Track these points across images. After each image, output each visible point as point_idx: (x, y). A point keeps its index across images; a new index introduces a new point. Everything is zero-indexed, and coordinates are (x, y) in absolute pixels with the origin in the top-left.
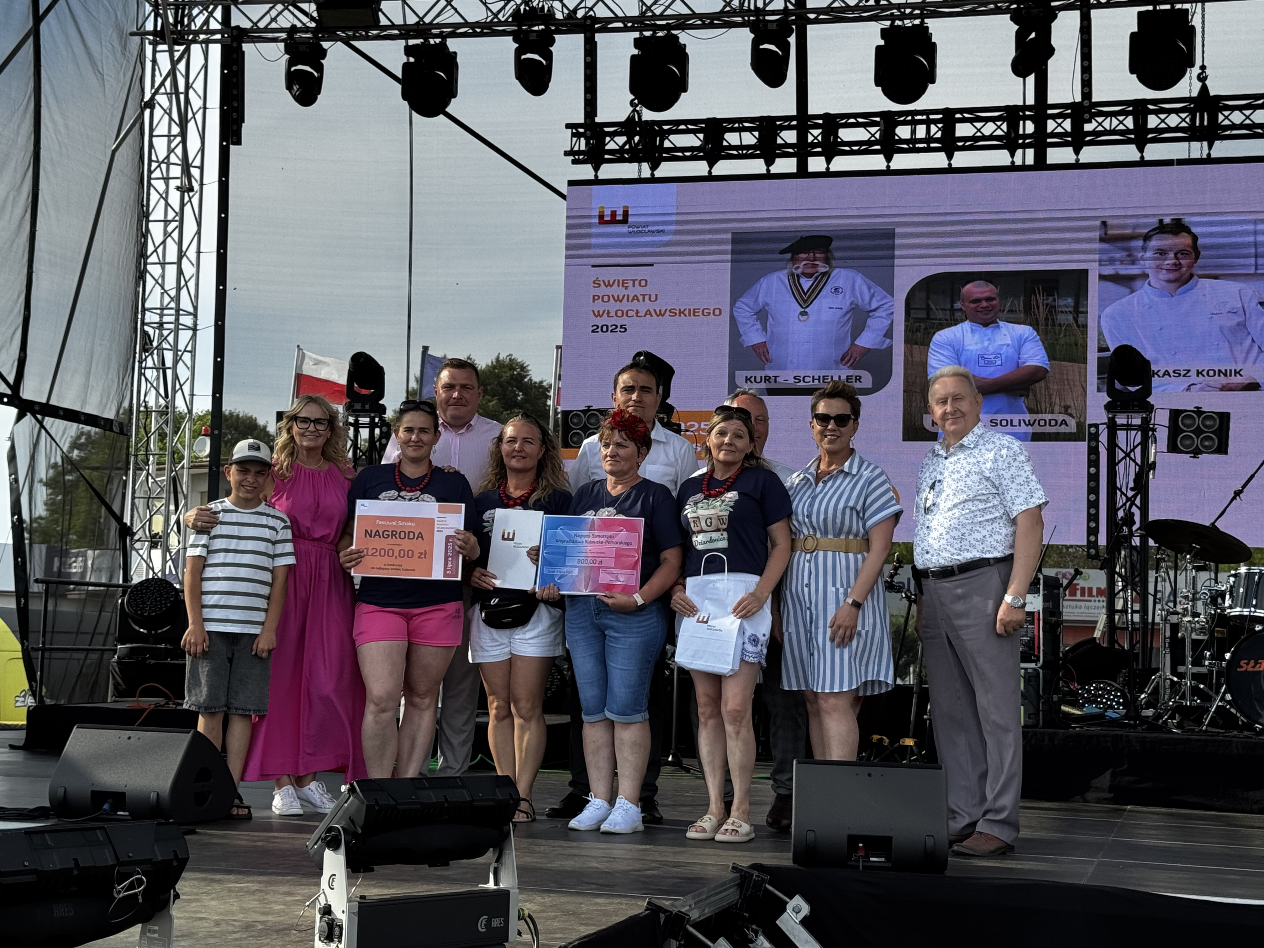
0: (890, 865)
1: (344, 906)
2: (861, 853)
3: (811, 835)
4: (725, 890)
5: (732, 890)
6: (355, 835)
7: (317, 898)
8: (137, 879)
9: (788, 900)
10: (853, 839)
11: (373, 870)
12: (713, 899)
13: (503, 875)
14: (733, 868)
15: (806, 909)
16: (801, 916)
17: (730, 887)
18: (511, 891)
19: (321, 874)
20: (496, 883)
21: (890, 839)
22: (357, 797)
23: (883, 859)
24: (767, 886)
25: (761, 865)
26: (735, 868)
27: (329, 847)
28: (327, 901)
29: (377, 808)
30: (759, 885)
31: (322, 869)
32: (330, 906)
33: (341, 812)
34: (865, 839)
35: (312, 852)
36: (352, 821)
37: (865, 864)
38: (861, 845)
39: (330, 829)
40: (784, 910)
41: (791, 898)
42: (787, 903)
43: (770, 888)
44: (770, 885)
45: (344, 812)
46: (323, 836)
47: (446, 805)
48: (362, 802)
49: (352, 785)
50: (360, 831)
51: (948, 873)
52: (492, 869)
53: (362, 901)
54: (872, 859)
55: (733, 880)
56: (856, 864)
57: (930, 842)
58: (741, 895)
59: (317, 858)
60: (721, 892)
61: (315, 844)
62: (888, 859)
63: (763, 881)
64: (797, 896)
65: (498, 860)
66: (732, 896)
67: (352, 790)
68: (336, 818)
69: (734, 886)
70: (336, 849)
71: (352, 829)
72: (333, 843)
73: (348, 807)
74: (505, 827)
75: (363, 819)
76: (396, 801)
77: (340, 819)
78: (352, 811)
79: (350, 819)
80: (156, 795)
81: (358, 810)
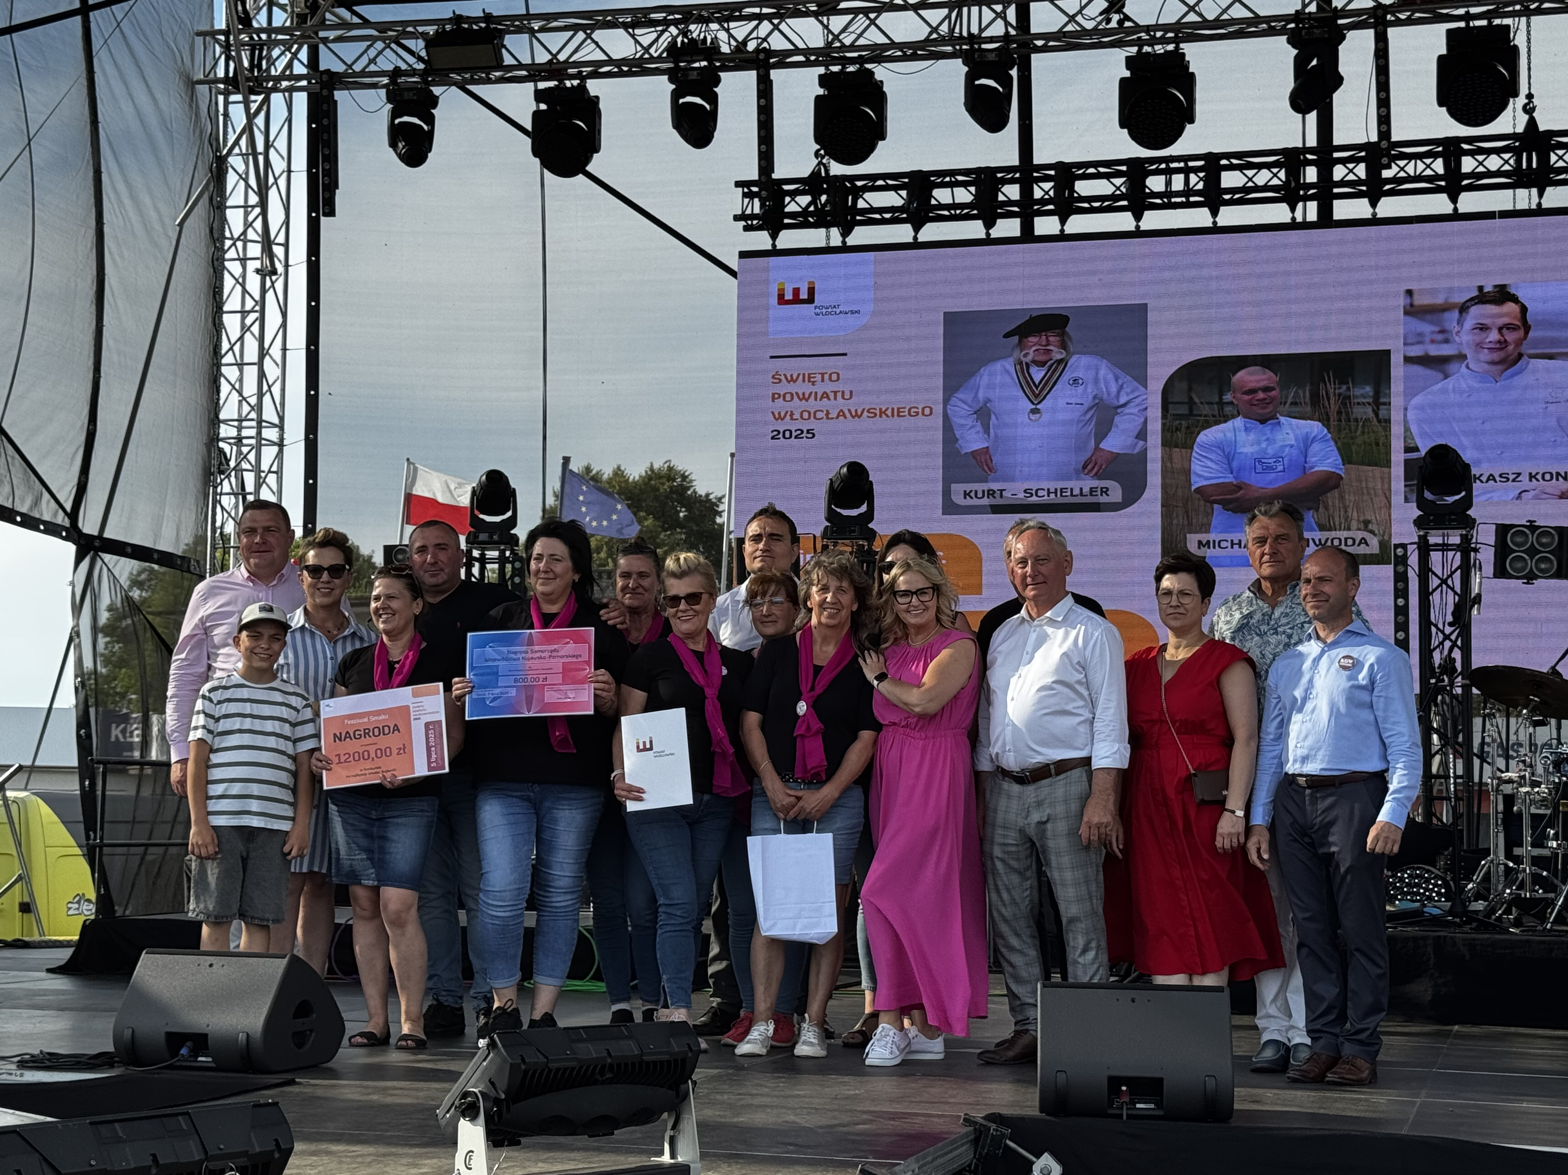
0: (1161, 1113)
2: (1126, 1099)
3: (1062, 1077)
4: (958, 1147)
5: (964, 1148)
6: (497, 1101)
9: (1034, 1159)
10: (1114, 1082)
11: (518, 1143)
12: (940, 1161)
13: (681, 1146)
14: (965, 1120)
15: (1056, 1170)
17: (962, 1145)
18: (692, 1166)
19: (455, 1150)
20: (673, 1156)
21: (1160, 1081)
22: (498, 1053)
23: (1152, 1106)
24: (1008, 1142)
25: (1000, 1115)
26: (968, 1121)
27: (464, 1116)
29: (523, 1067)
30: (998, 1141)
31: (455, 1143)
33: (479, 1071)
34: (1127, 1081)
35: (444, 1122)
36: (492, 1083)
37: (1130, 1112)
38: (1124, 1088)
39: (465, 1095)
41: (1038, 1156)
42: (1033, 1163)
43: (1012, 1144)
44: (1010, 1140)
45: (483, 1073)
46: (457, 1103)
47: (609, 1061)
48: (505, 1060)
50: (503, 1096)
51: (1234, 1123)
52: (667, 1138)
54: (1138, 1106)
55: (966, 1135)
56: (1118, 1112)
57: (1211, 1083)
58: (975, 1153)
59: (450, 1130)
60: (950, 1152)
61: (448, 1112)
62: (1159, 1105)
63: (1003, 1136)
64: (1046, 1154)
66: (964, 1155)
67: (492, 1045)
68: (473, 1080)
69: (967, 1143)
70: (473, 1118)
71: (493, 1093)
72: (469, 1111)
73: (487, 1066)
74: (683, 1087)
75: (506, 1081)
76: (547, 1058)
77: (478, 1081)
78: (493, 1071)
79: (490, 1081)
80: (245, 1036)
81: (500, 1070)
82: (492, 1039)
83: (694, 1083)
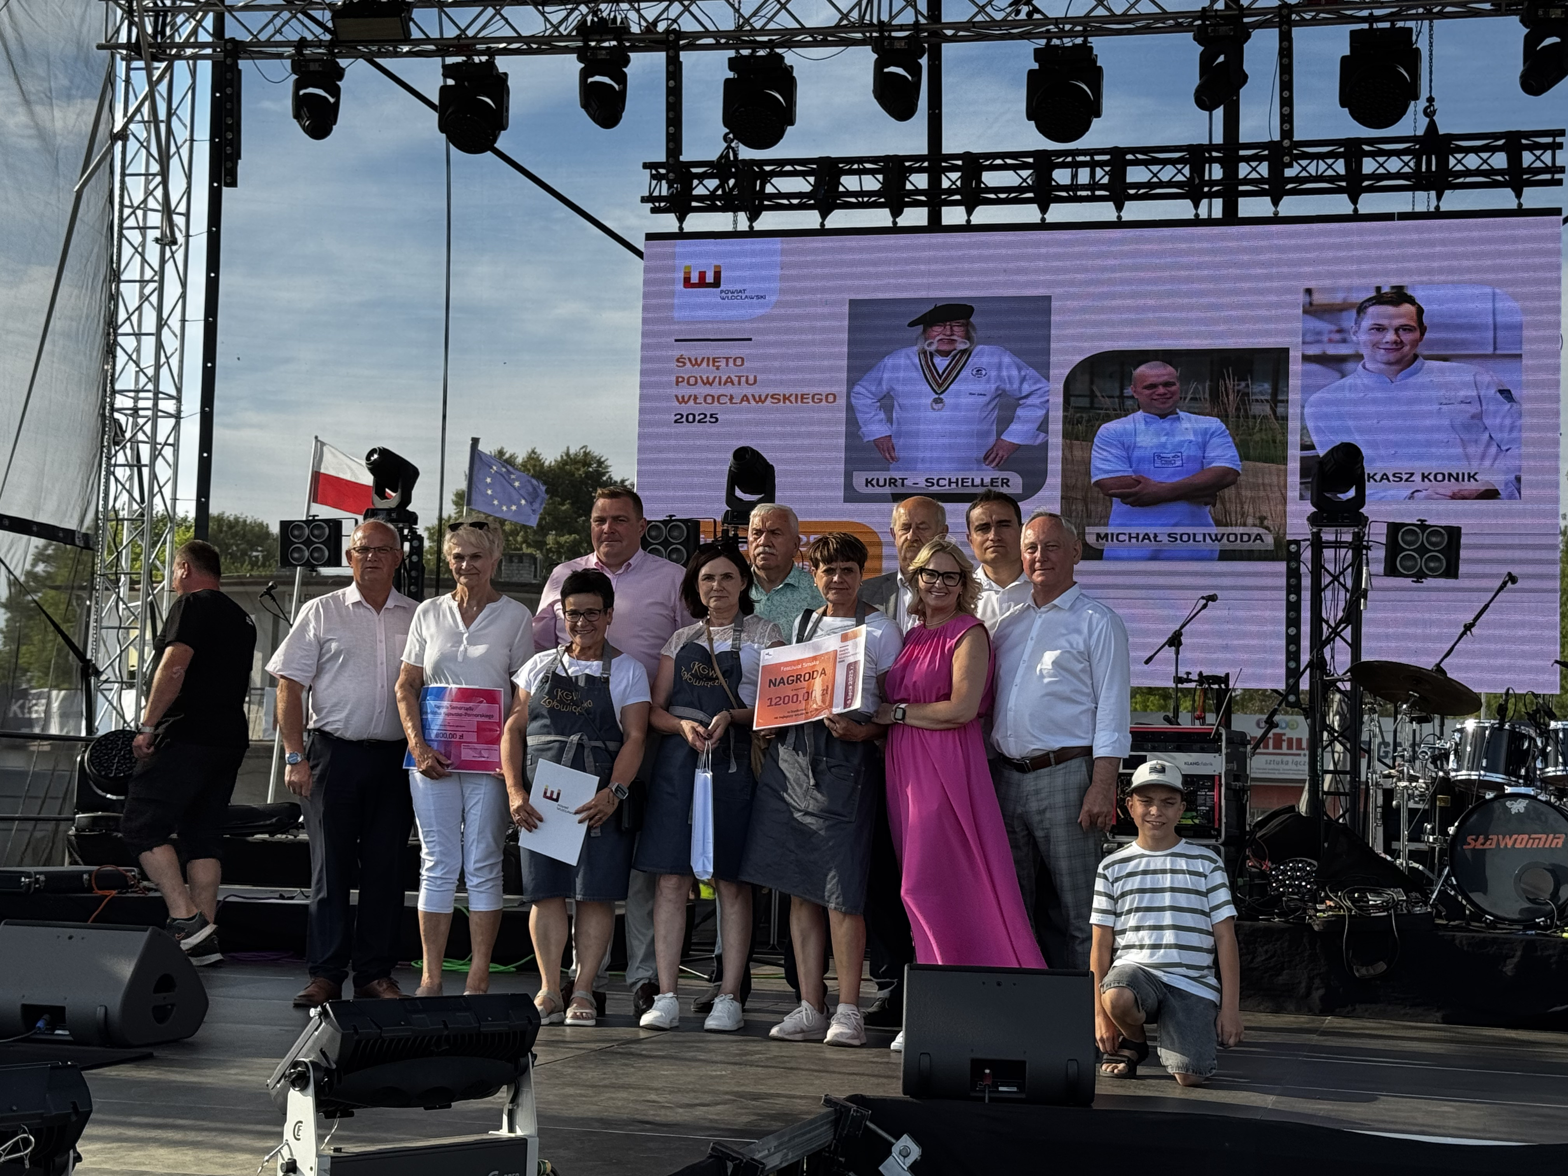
0: (1023, 1096)
1: (313, 1161)
2: (988, 1082)
3: (925, 1061)
4: (816, 1128)
5: (823, 1129)
6: (328, 1071)
7: (279, 1151)
8: (24, 1139)
9: (893, 1141)
10: (978, 1065)
11: (352, 1115)
12: (797, 1140)
13: (519, 1119)
14: (825, 1100)
15: (915, 1152)
16: (910, 1160)
17: (822, 1125)
18: (529, 1140)
19: (284, 1120)
20: (511, 1129)
21: (1024, 1063)
22: (330, 1023)
23: (1015, 1089)
24: (868, 1123)
25: (862, 1096)
26: (828, 1101)
27: (294, 1087)
28: (291, 1154)
29: (356, 1037)
30: (858, 1122)
31: (285, 1114)
32: (295, 1161)
33: (311, 1041)
34: (991, 1063)
35: (273, 1092)
36: (323, 1053)
37: (993, 1095)
38: (987, 1071)
39: (295, 1064)
40: (889, 1153)
41: (897, 1139)
42: (892, 1144)
43: (872, 1126)
44: (872, 1122)
45: (314, 1043)
46: (287, 1072)
47: (446, 1033)
48: (337, 1030)
50: (334, 1066)
51: (1095, 1106)
52: (506, 1111)
53: (337, 1154)
54: (1001, 1089)
55: (826, 1116)
56: (981, 1095)
57: (1073, 1068)
58: (835, 1135)
59: (280, 1099)
60: (809, 1132)
61: (278, 1082)
62: (1021, 1089)
63: (863, 1116)
64: (905, 1136)
65: (514, 1100)
66: (824, 1136)
67: (324, 1014)
68: (304, 1050)
69: (827, 1123)
70: (303, 1088)
71: (324, 1063)
72: (299, 1081)
73: (318, 1037)
74: (522, 1060)
75: (337, 1051)
76: (380, 1028)
77: (309, 1050)
78: (325, 1041)
79: (321, 1050)
80: (103, 1009)
81: (331, 1039)
82: (324, 1008)
83: (535, 1057)
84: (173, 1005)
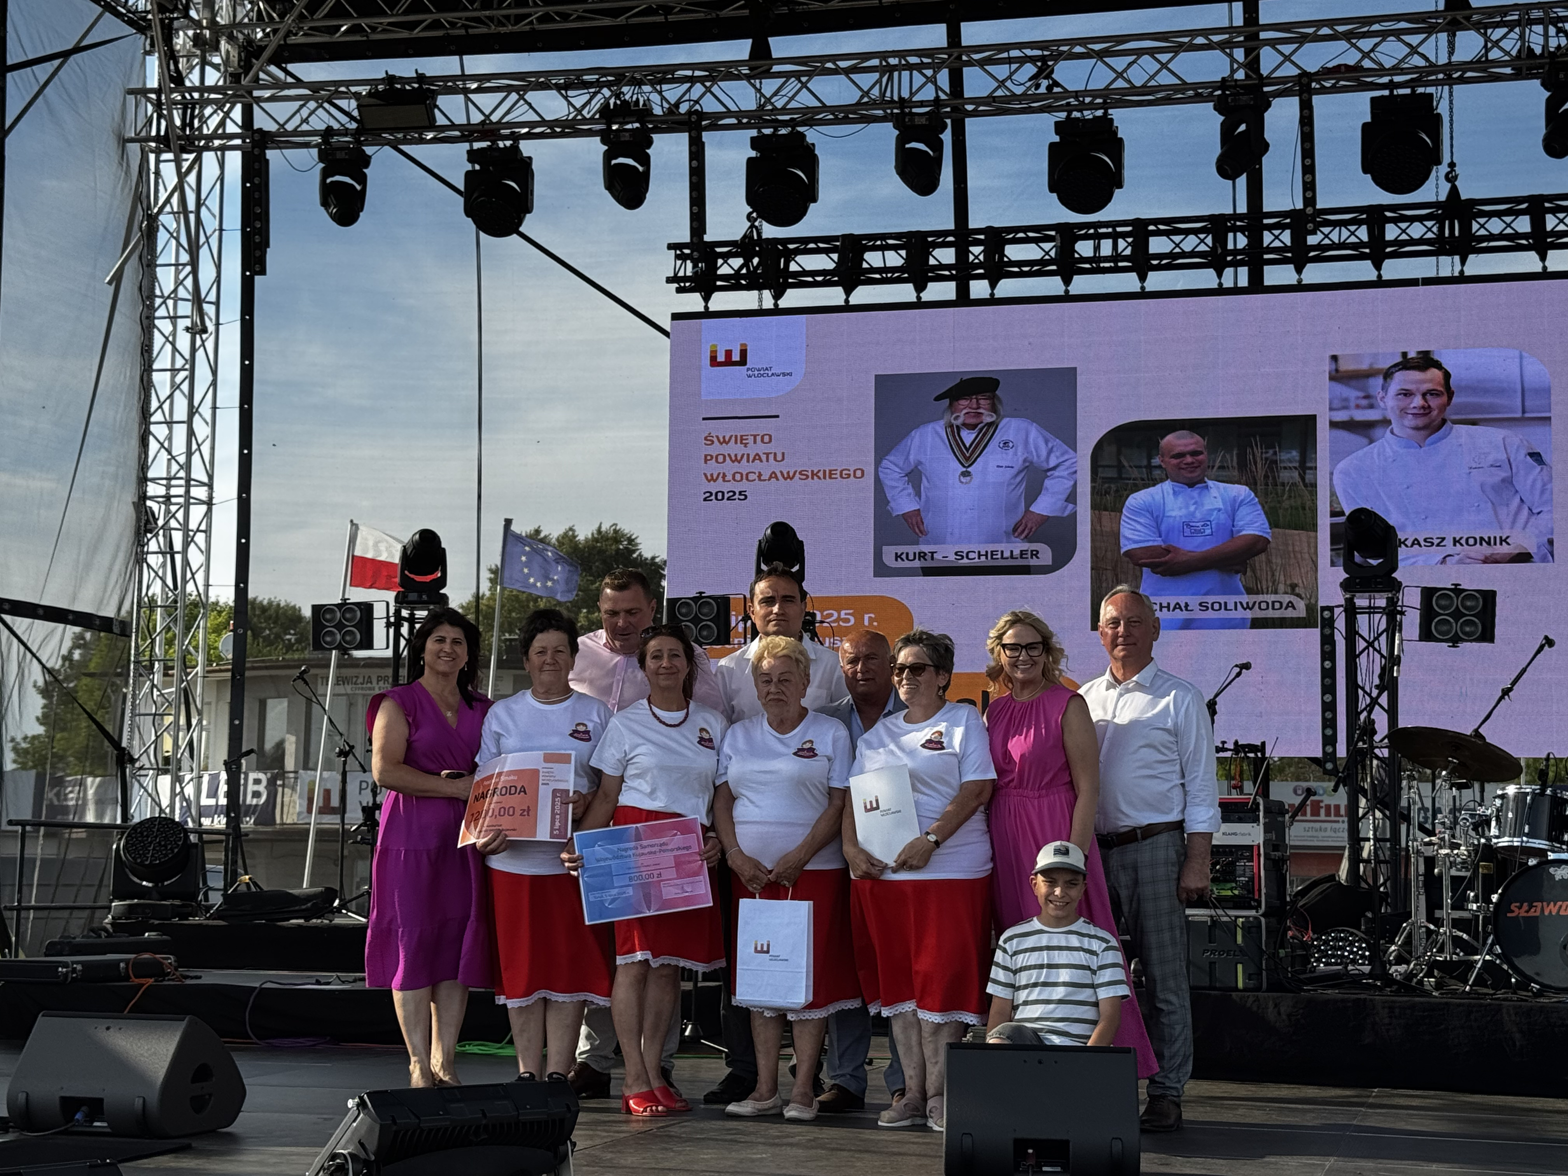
2: (1032, 1162)
3: (967, 1141)
6: (366, 1163)
10: (1020, 1145)
21: (1067, 1142)
22: (368, 1114)
23: (1059, 1169)
29: (394, 1128)
33: (349, 1133)
34: (1034, 1143)
36: (361, 1144)
38: (1030, 1151)
39: (334, 1156)
45: (353, 1133)
46: (326, 1165)
47: (484, 1122)
48: (374, 1121)
49: (361, 1098)
50: (373, 1158)
54: (1045, 1169)
57: (1117, 1146)
61: (317, 1174)
62: (1065, 1168)
67: (362, 1105)
68: (343, 1141)
71: (362, 1155)
72: (338, 1173)
73: (356, 1128)
74: (562, 1148)
75: (375, 1142)
76: (418, 1118)
77: (347, 1142)
78: (363, 1132)
79: (360, 1142)
80: (141, 1101)
81: (370, 1130)
83: (574, 1144)
84: (210, 1095)
